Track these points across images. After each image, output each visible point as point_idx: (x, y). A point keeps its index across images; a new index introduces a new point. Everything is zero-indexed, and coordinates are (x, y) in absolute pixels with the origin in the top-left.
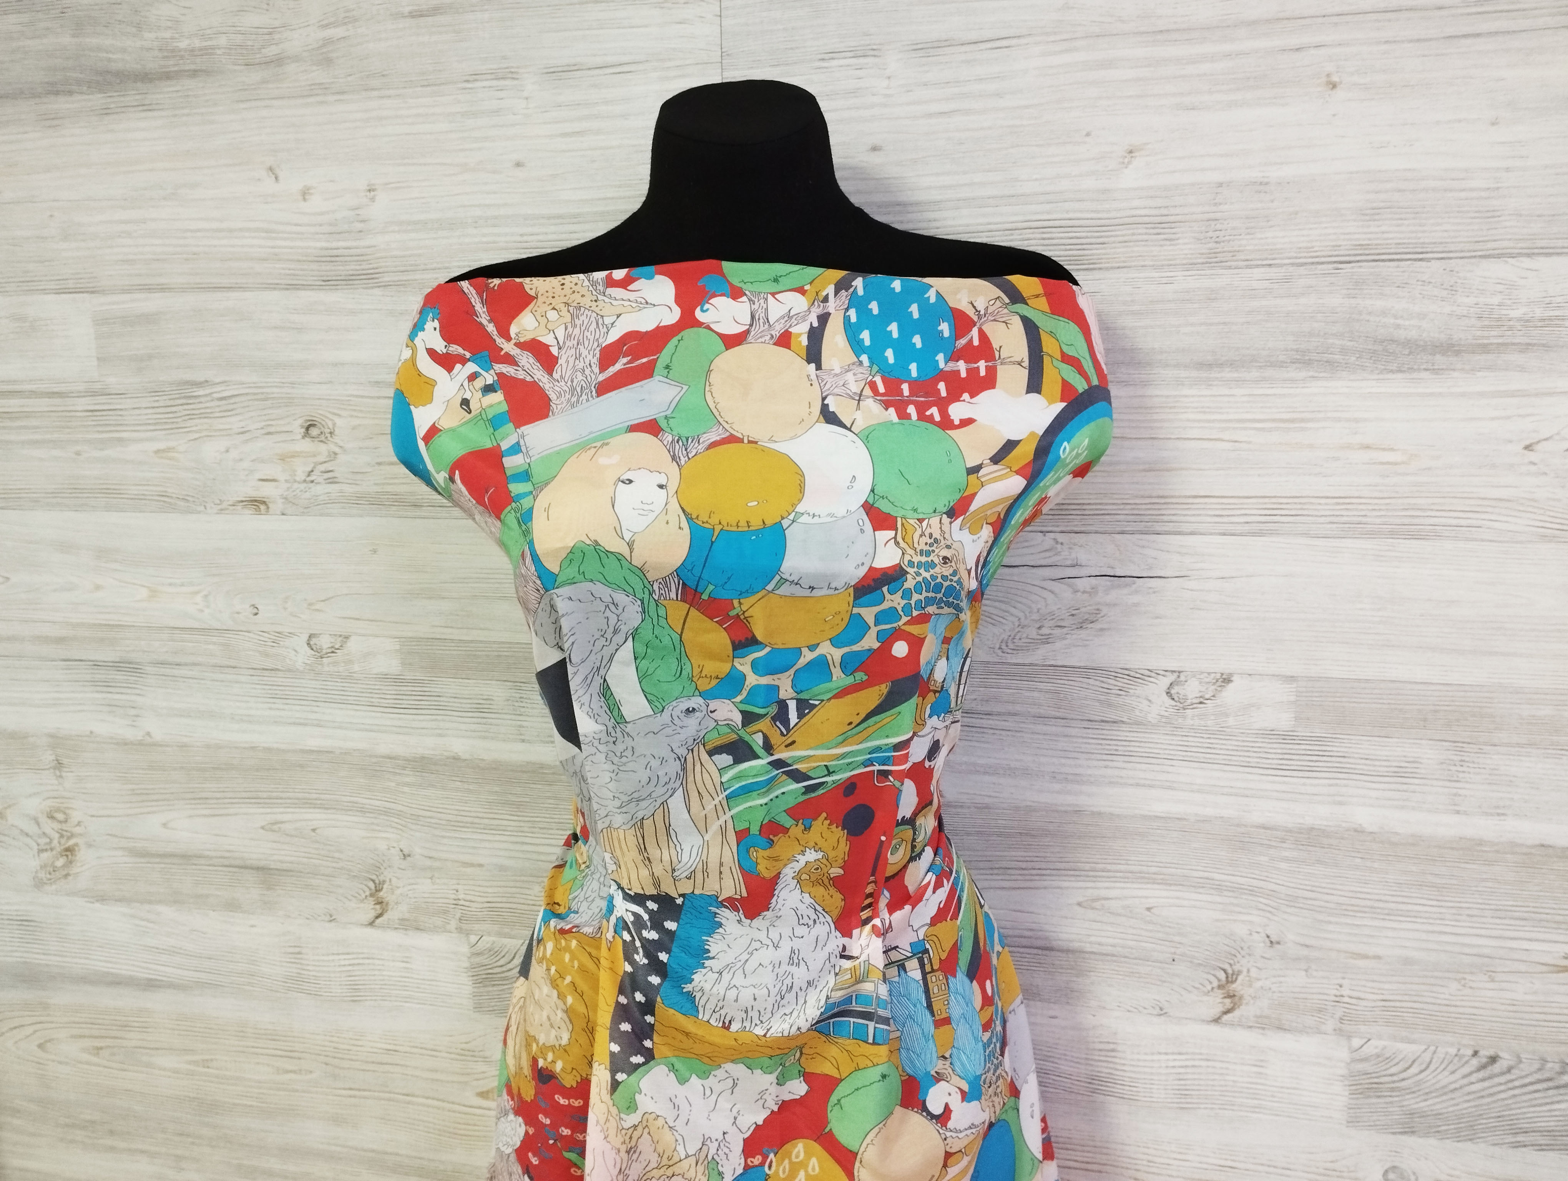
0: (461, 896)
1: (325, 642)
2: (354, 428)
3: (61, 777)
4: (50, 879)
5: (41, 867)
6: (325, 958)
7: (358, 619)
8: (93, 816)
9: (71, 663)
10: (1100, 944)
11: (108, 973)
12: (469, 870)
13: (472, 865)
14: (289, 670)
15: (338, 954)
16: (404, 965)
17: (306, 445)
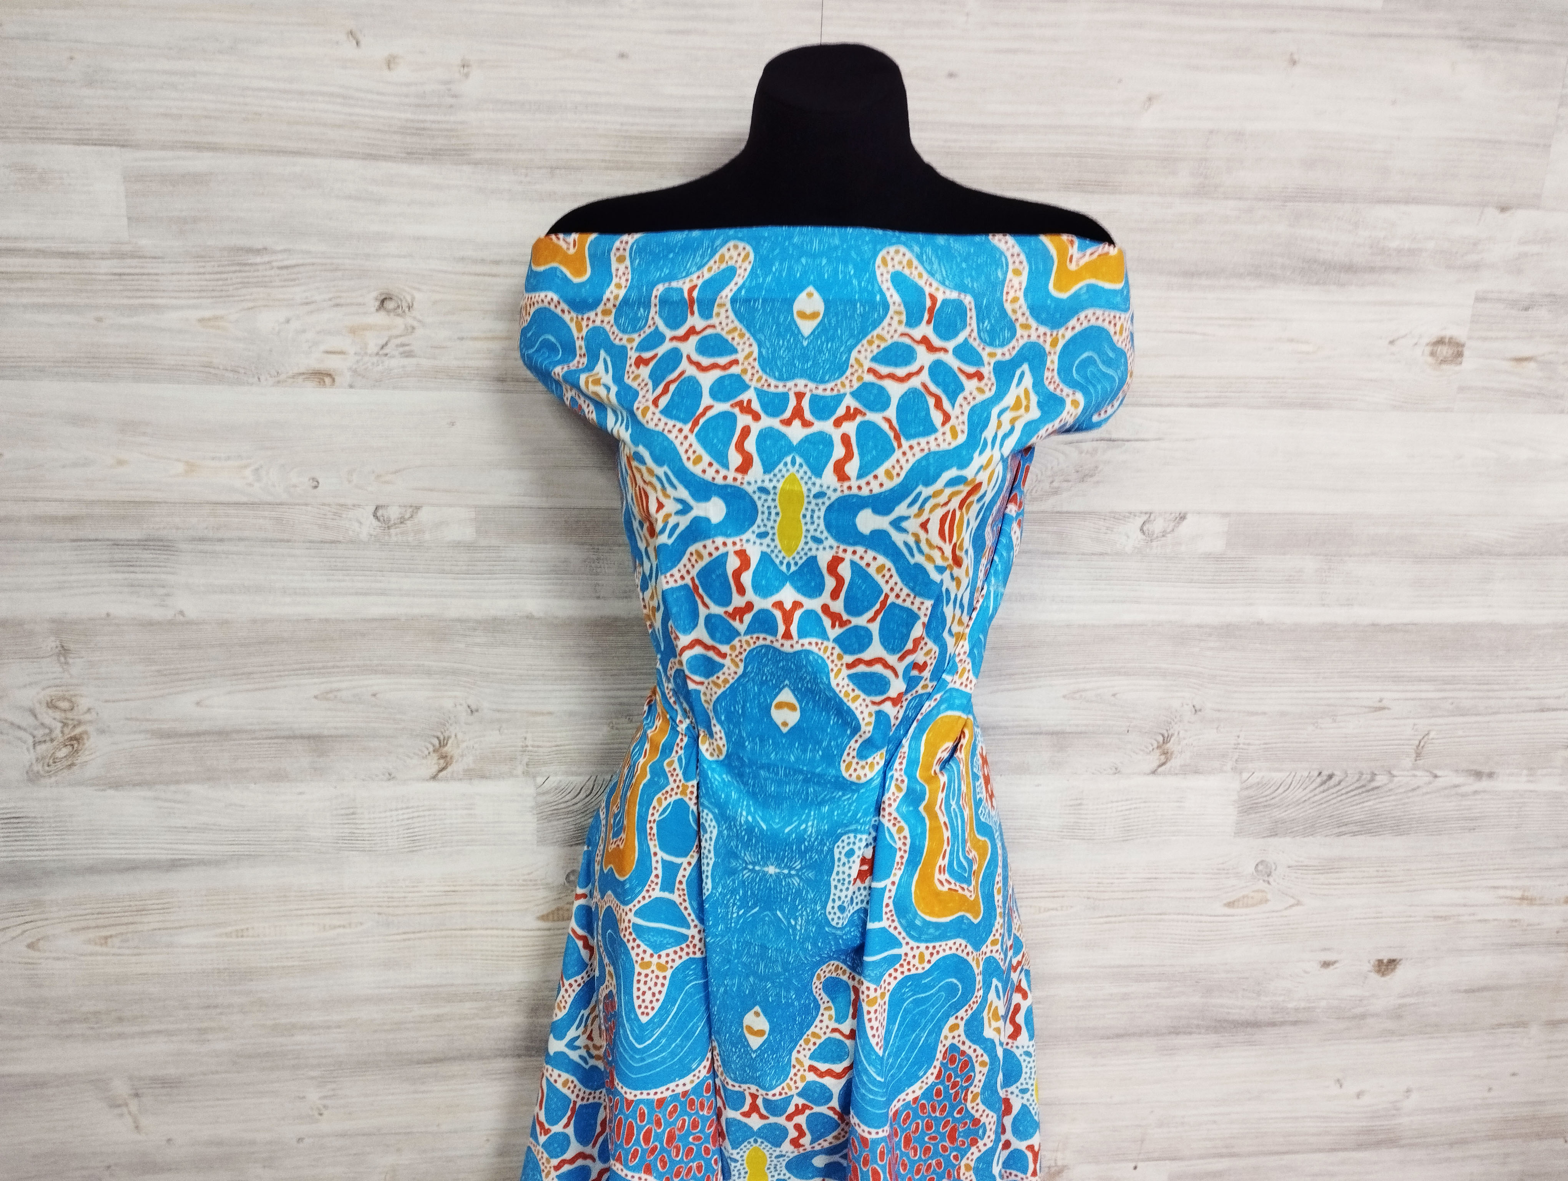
0: (529, 742)
1: (393, 513)
2: (435, 303)
3: (67, 663)
4: (48, 772)
5: (37, 760)
6: (383, 815)
7: (431, 490)
8: (106, 701)
9: (83, 543)
10: (1077, 726)
11: (120, 860)
12: (539, 719)
13: (542, 714)
14: (352, 542)
15: (396, 810)
16: (465, 812)
17: (381, 318)
